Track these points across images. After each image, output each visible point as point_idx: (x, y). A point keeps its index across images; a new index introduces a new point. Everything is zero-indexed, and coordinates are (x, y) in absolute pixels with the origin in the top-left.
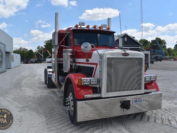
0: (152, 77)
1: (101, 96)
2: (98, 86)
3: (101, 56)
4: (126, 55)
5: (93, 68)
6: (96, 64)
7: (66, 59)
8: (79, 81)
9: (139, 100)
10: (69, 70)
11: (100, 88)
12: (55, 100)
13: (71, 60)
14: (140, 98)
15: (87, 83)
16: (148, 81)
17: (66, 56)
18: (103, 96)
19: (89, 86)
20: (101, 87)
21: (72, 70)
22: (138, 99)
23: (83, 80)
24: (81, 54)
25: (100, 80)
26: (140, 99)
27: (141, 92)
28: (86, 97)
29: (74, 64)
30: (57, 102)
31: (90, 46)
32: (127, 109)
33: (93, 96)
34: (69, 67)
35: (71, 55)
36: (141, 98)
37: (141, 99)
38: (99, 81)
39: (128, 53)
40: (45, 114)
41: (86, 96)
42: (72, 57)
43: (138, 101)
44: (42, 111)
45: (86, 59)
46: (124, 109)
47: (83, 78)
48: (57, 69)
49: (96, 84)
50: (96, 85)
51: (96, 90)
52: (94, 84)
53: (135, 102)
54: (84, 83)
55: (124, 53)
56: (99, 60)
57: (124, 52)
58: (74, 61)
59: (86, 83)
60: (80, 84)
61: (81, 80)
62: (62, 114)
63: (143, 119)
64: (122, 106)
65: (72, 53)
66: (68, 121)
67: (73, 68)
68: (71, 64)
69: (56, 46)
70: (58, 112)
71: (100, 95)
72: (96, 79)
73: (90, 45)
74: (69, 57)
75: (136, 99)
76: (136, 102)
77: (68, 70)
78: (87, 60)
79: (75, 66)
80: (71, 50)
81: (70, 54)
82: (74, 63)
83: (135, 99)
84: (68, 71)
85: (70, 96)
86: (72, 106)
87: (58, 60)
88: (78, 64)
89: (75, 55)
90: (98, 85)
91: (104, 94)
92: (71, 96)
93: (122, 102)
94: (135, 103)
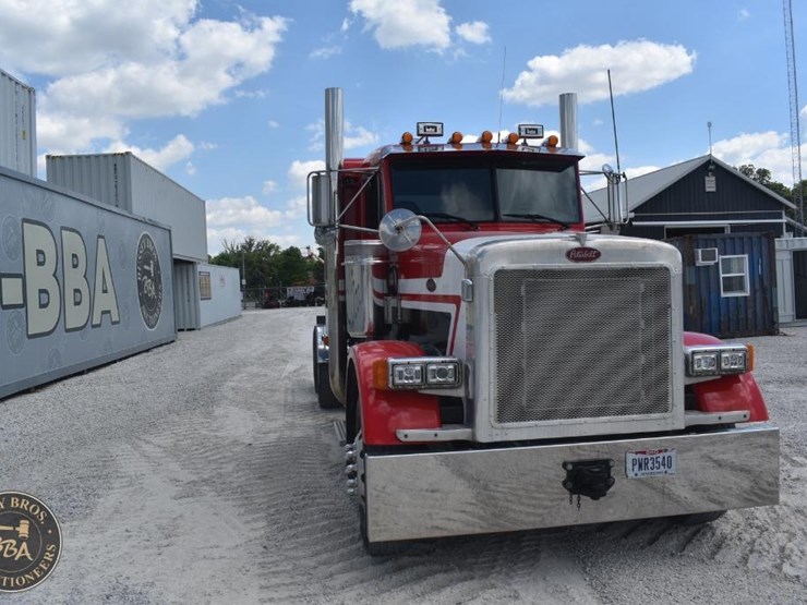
0: (724, 355)
1: (473, 434)
2: (460, 393)
3: (471, 267)
4: (585, 255)
5: (447, 316)
6: (456, 300)
7: (356, 286)
8: (380, 371)
9: (660, 460)
10: (369, 329)
11: (472, 403)
12: (331, 457)
13: (380, 285)
14: (660, 451)
15: (412, 378)
16: (706, 373)
17: (356, 269)
18: (482, 437)
19: (423, 392)
20: (474, 395)
21: (380, 331)
22: (654, 456)
23: (394, 365)
24: (421, 260)
25: (467, 368)
26: (661, 455)
27: (669, 421)
28: (403, 439)
29: (392, 302)
30: (336, 465)
31: (418, 223)
32: (595, 497)
33: (436, 435)
34: (370, 315)
35: (375, 266)
36: (666, 451)
37: (666, 455)
38: (464, 373)
39: (594, 250)
40: (272, 510)
41: (406, 436)
42: (379, 271)
43: (650, 465)
45: (426, 280)
46: (581, 496)
47: (391, 360)
49: (452, 387)
50: (450, 388)
51: (456, 411)
52: (439, 386)
53: (636, 467)
54: (398, 381)
55: (577, 249)
56: (463, 282)
57: (576, 244)
58: (393, 291)
59: (407, 378)
60: (381, 384)
61: (385, 364)
62: (337, 514)
63: (689, 547)
64: (570, 484)
65: (381, 257)
66: (352, 541)
67: (389, 318)
68: (380, 302)
69: (325, 228)
71: (469, 430)
72: (451, 362)
73: (414, 219)
74: (370, 272)
75: (644, 453)
76: (640, 466)
77: (366, 330)
79: (395, 310)
80: (376, 242)
81: (372, 261)
82: (389, 298)
83: (637, 453)
84: (366, 334)
85: (357, 439)
86: (363, 478)
88: (407, 304)
89: (394, 266)
90: (463, 386)
91: (486, 426)
92: (360, 437)
93: (570, 467)
94: (639, 473)
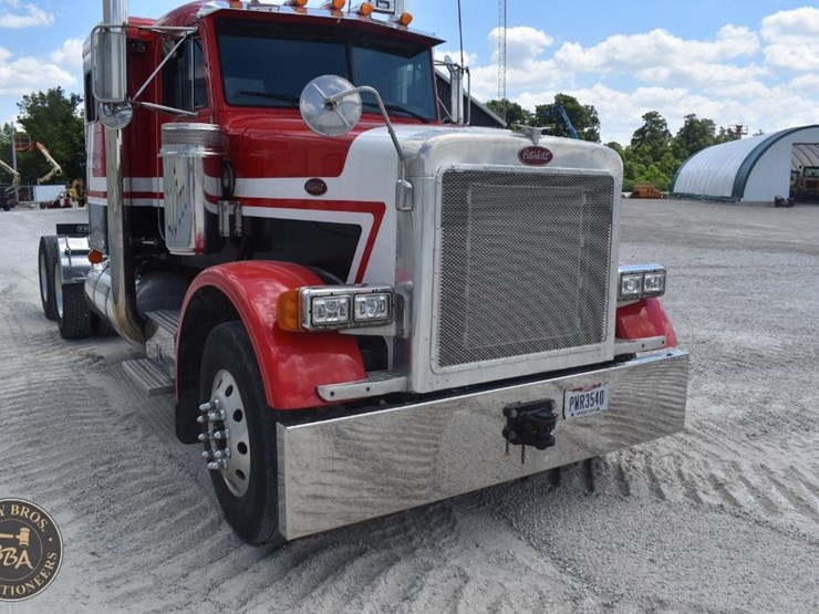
0: (648, 277)
1: (409, 384)
2: (389, 331)
3: (409, 164)
4: (537, 157)
5: (358, 229)
6: (377, 209)
7: (179, 188)
8: (290, 306)
9: (594, 396)
10: (198, 243)
11: (404, 346)
12: (114, 406)
13: (212, 185)
14: (595, 386)
15: (335, 315)
16: (632, 296)
17: (181, 167)
18: (420, 387)
19: (345, 332)
20: (411, 334)
21: (215, 245)
22: (589, 393)
23: (312, 298)
24: (265, 153)
25: (400, 299)
26: (595, 391)
27: (601, 352)
28: (328, 398)
29: (228, 209)
30: (128, 416)
31: (356, 98)
32: (542, 447)
33: (368, 389)
34: (200, 224)
35: (207, 160)
36: (599, 385)
37: (599, 389)
38: (399, 305)
39: (547, 151)
41: (332, 394)
42: (213, 167)
43: (585, 403)
44: (55, 477)
45: (305, 180)
46: (526, 446)
47: (306, 291)
48: (121, 235)
49: (384, 323)
50: (383, 325)
52: (370, 323)
53: (573, 406)
54: (318, 320)
55: (530, 149)
56: (398, 185)
57: (527, 142)
58: (228, 194)
59: (330, 315)
60: (290, 324)
61: (298, 298)
62: (169, 487)
63: (597, 484)
64: (513, 435)
65: (215, 147)
66: (214, 527)
67: (225, 229)
68: (213, 208)
69: (115, 105)
70: (147, 479)
71: (403, 379)
72: (383, 291)
73: (350, 93)
74: (199, 167)
75: (580, 389)
76: (577, 404)
77: (193, 246)
78: (317, 188)
79: (232, 218)
80: (210, 127)
81: (203, 152)
82: (226, 203)
83: (574, 391)
84: (194, 250)
85: (219, 393)
86: (242, 448)
87: (125, 190)
88: (249, 211)
89: (231, 161)
90: (394, 323)
91: (425, 371)
92: (229, 392)
93: (514, 414)
94: (575, 412)
